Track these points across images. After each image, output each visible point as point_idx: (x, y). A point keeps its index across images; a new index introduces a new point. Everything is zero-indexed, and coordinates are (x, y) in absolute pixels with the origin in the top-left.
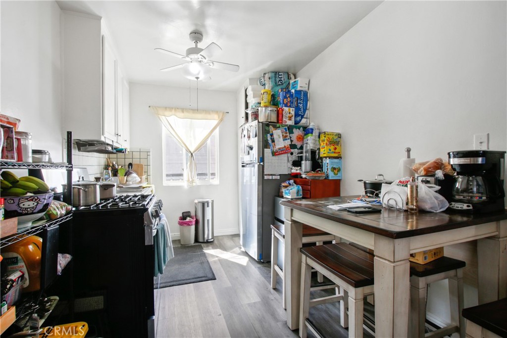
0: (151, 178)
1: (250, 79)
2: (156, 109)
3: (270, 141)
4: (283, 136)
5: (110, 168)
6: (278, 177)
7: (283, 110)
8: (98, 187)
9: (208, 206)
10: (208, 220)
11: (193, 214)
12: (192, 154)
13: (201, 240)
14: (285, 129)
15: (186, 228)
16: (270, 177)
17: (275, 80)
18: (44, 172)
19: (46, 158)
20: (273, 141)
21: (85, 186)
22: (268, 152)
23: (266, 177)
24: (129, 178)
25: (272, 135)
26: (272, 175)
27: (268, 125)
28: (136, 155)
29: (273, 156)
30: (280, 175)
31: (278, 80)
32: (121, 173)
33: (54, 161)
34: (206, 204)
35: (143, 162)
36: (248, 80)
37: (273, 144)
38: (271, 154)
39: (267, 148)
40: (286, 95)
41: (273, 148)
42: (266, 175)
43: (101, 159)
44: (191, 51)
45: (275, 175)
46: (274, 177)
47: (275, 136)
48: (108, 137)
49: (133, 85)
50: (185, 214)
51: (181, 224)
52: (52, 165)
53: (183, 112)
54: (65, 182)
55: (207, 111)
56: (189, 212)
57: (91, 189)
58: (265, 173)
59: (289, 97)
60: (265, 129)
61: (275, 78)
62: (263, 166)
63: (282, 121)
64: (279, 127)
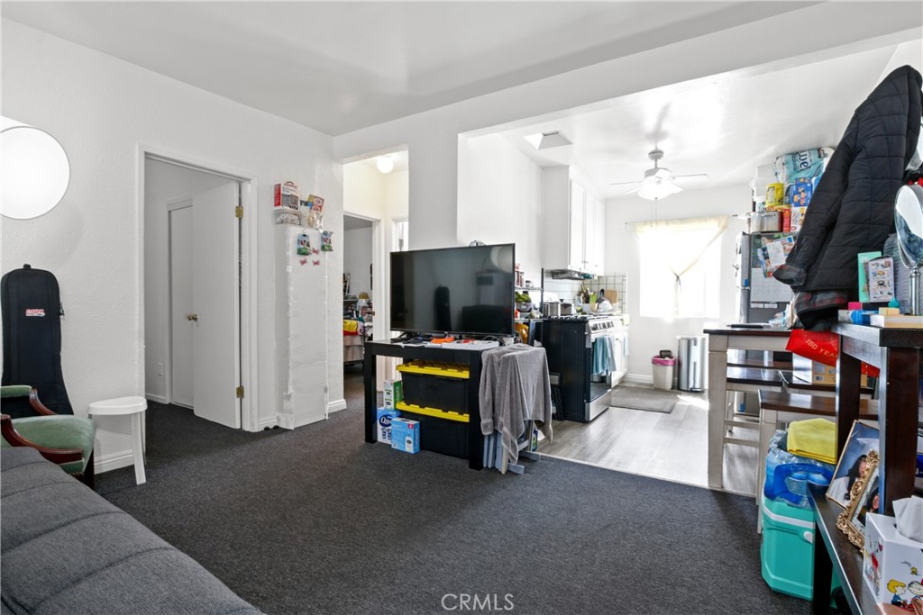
0: (626, 307)
1: (758, 167)
2: (632, 225)
3: (761, 258)
4: (784, 249)
5: (582, 295)
6: (775, 306)
7: (790, 213)
8: (559, 305)
9: (695, 344)
10: (695, 363)
11: (675, 354)
12: (678, 277)
13: (684, 387)
14: (790, 239)
15: (660, 368)
16: (761, 306)
17: (795, 165)
18: (530, 293)
19: (531, 285)
20: (766, 257)
21: (551, 303)
22: (757, 273)
23: (753, 306)
24: (601, 306)
25: (764, 250)
26: (763, 303)
27: (759, 237)
28: (611, 280)
29: (766, 277)
30: (778, 303)
31: (798, 163)
32: (592, 300)
33: (535, 287)
34: (693, 342)
35: (618, 288)
36: (757, 169)
37: (766, 261)
38: (762, 275)
39: (756, 267)
40: (797, 189)
41: (767, 265)
42: (753, 302)
43: (575, 286)
44: (650, 173)
45: (768, 303)
46: (767, 306)
47: (770, 251)
48: (575, 265)
49: (608, 202)
50: (663, 354)
51: (655, 362)
52: (533, 289)
53: (667, 224)
54: (540, 301)
55: (701, 217)
56: (669, 351)
57: (555, 305)
58: (752, 300)
59: (803, 191)
60: (754, 243)
61: (794, 161)
62: (749, 291)
63: (790, 227)
64: (779, 238)
